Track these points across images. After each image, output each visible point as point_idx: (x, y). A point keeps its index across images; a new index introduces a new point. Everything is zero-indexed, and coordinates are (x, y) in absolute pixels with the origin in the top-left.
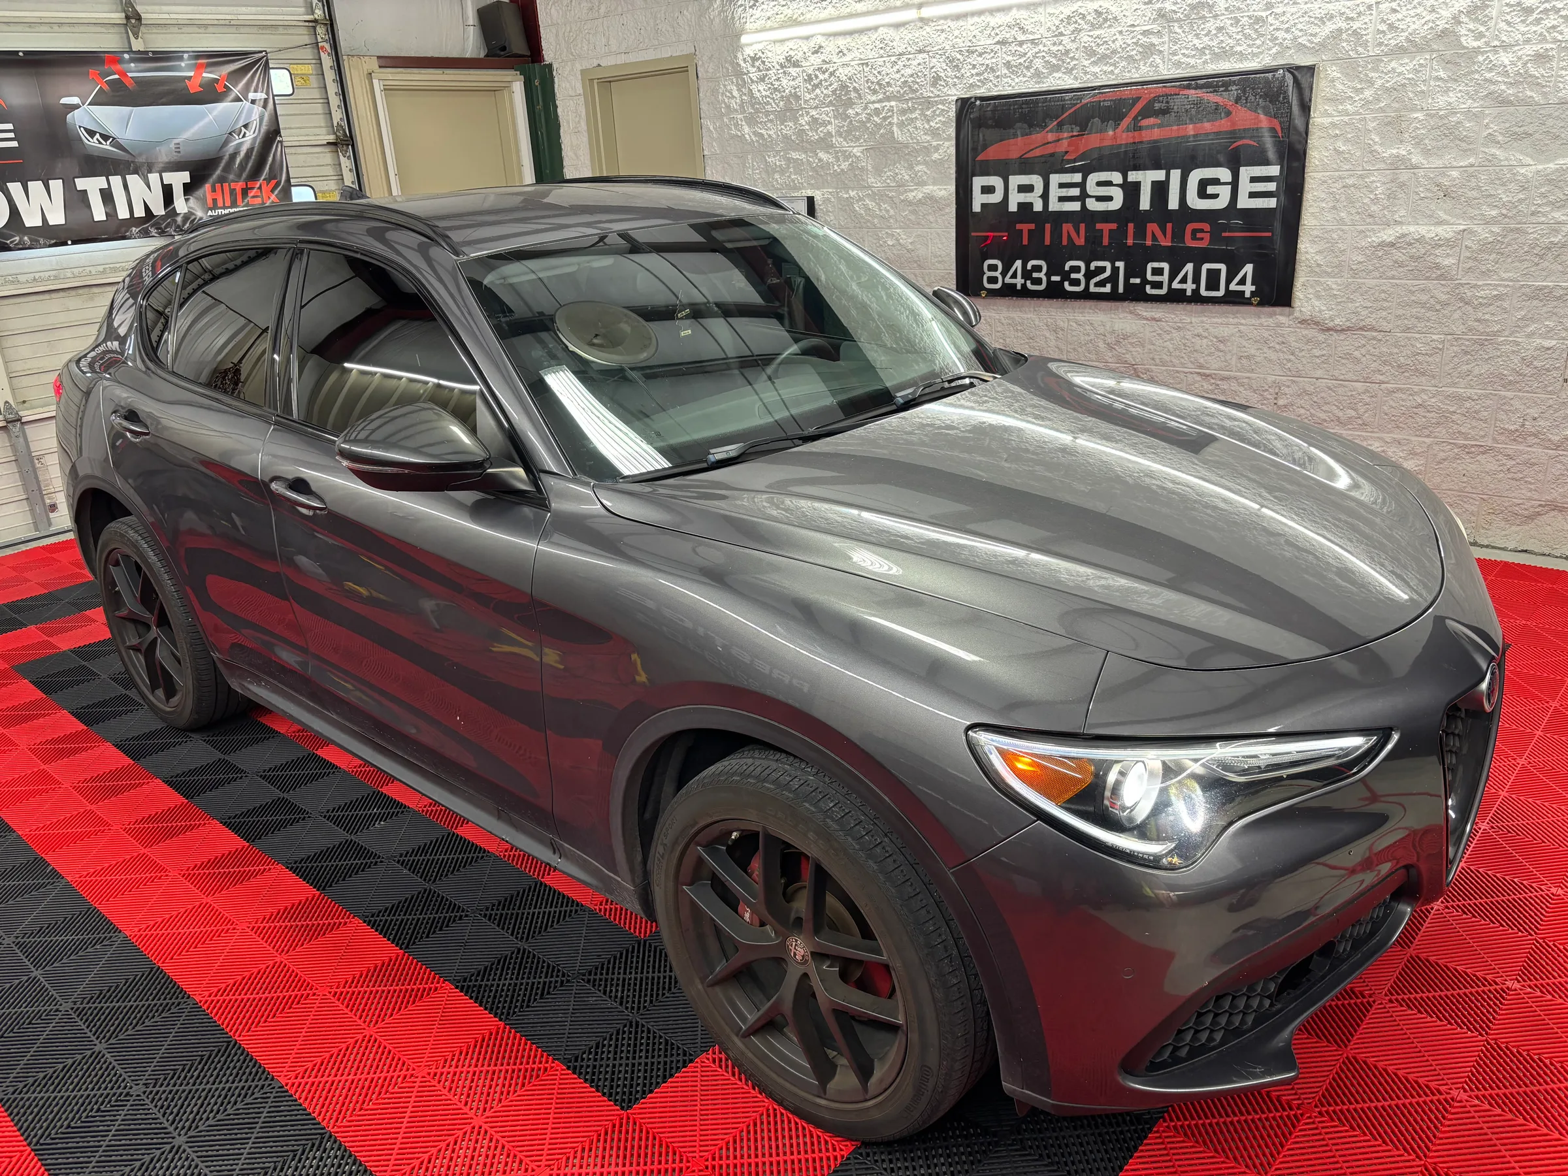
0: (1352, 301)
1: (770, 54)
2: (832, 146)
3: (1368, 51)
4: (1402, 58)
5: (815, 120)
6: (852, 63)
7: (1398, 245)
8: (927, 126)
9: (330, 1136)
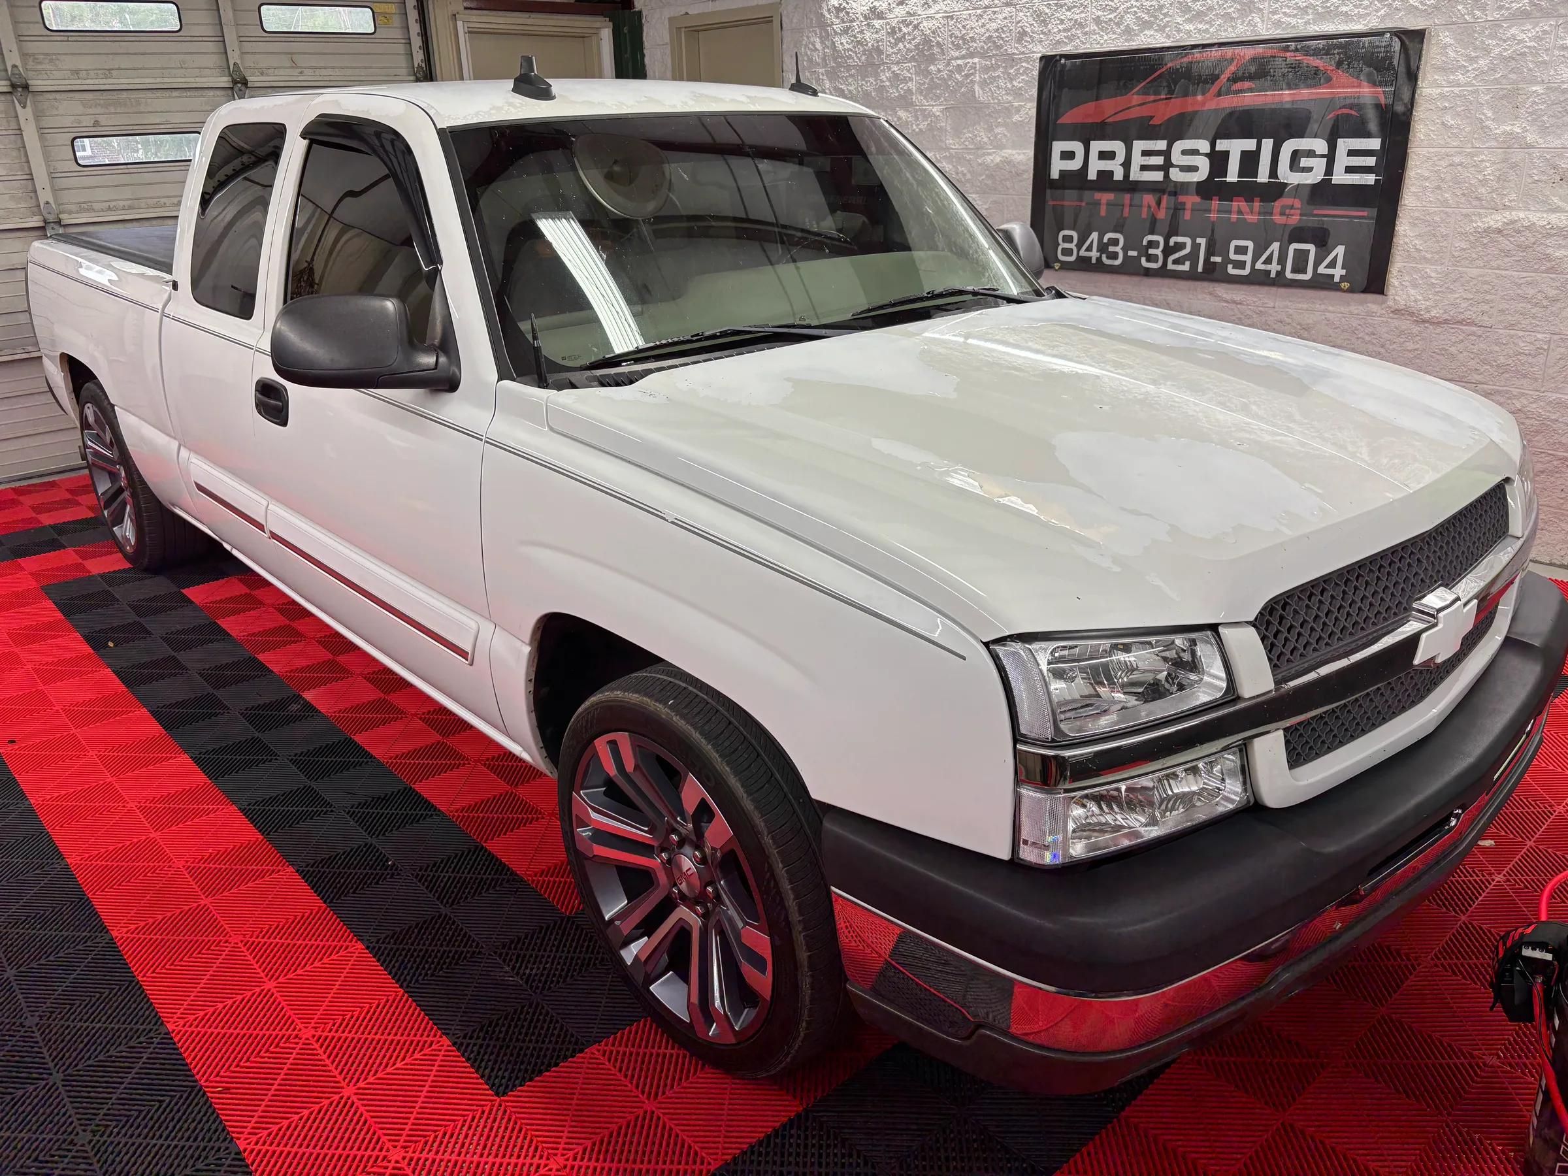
0: (1453, 291)
1: (854, 5)
2: (912, 104)
3: (1486, 15)
4: (1521, 25)
5: (896, 76)
6: (937, 16)
7: (1505, 232)
8: (1010, 86)
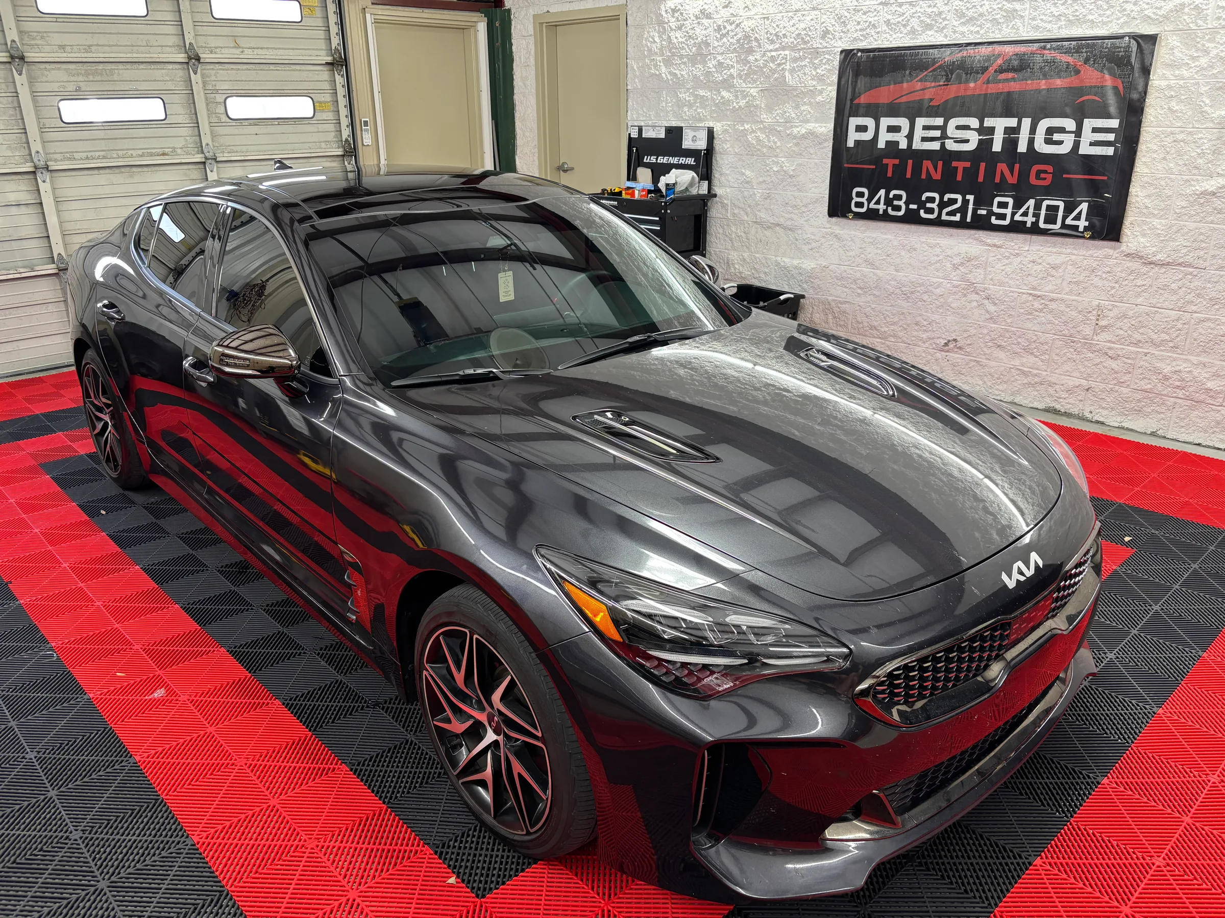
0: (1174, 240)
1: (687, 7)
2: (733, 86)
3: (1206, 23)
5: (720, 64)
6: (756, 17)
7: (1219, 195)
8: (814, 73)
9: (227, 895)
